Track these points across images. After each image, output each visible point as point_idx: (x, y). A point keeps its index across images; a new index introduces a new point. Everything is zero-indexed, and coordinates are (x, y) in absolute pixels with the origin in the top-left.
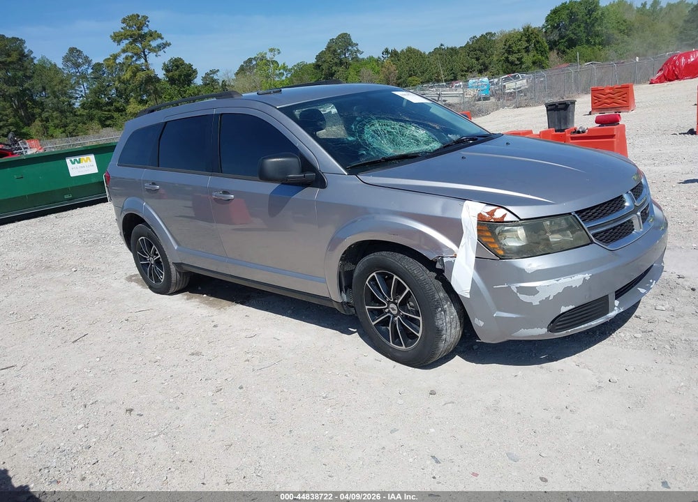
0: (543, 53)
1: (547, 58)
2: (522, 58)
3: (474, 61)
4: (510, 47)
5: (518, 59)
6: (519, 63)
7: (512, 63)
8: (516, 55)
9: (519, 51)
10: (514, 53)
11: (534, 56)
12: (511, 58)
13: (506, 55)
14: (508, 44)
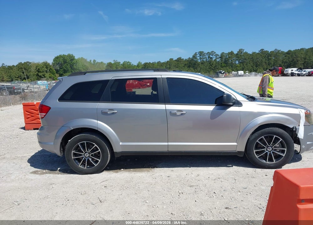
0: (53, 74)
1: (55, 76)
2: (44, 75)
3: (22, 73)
4: (39, 69)
5: (43, 75)
6: (43, 77)
7: (40, 77)
8: (42, 73)
9: (43, 72)
10: (40, 72)
11: (50, 74)
12: (40, 74)
13: (37, 73)
14: (38, 68)
